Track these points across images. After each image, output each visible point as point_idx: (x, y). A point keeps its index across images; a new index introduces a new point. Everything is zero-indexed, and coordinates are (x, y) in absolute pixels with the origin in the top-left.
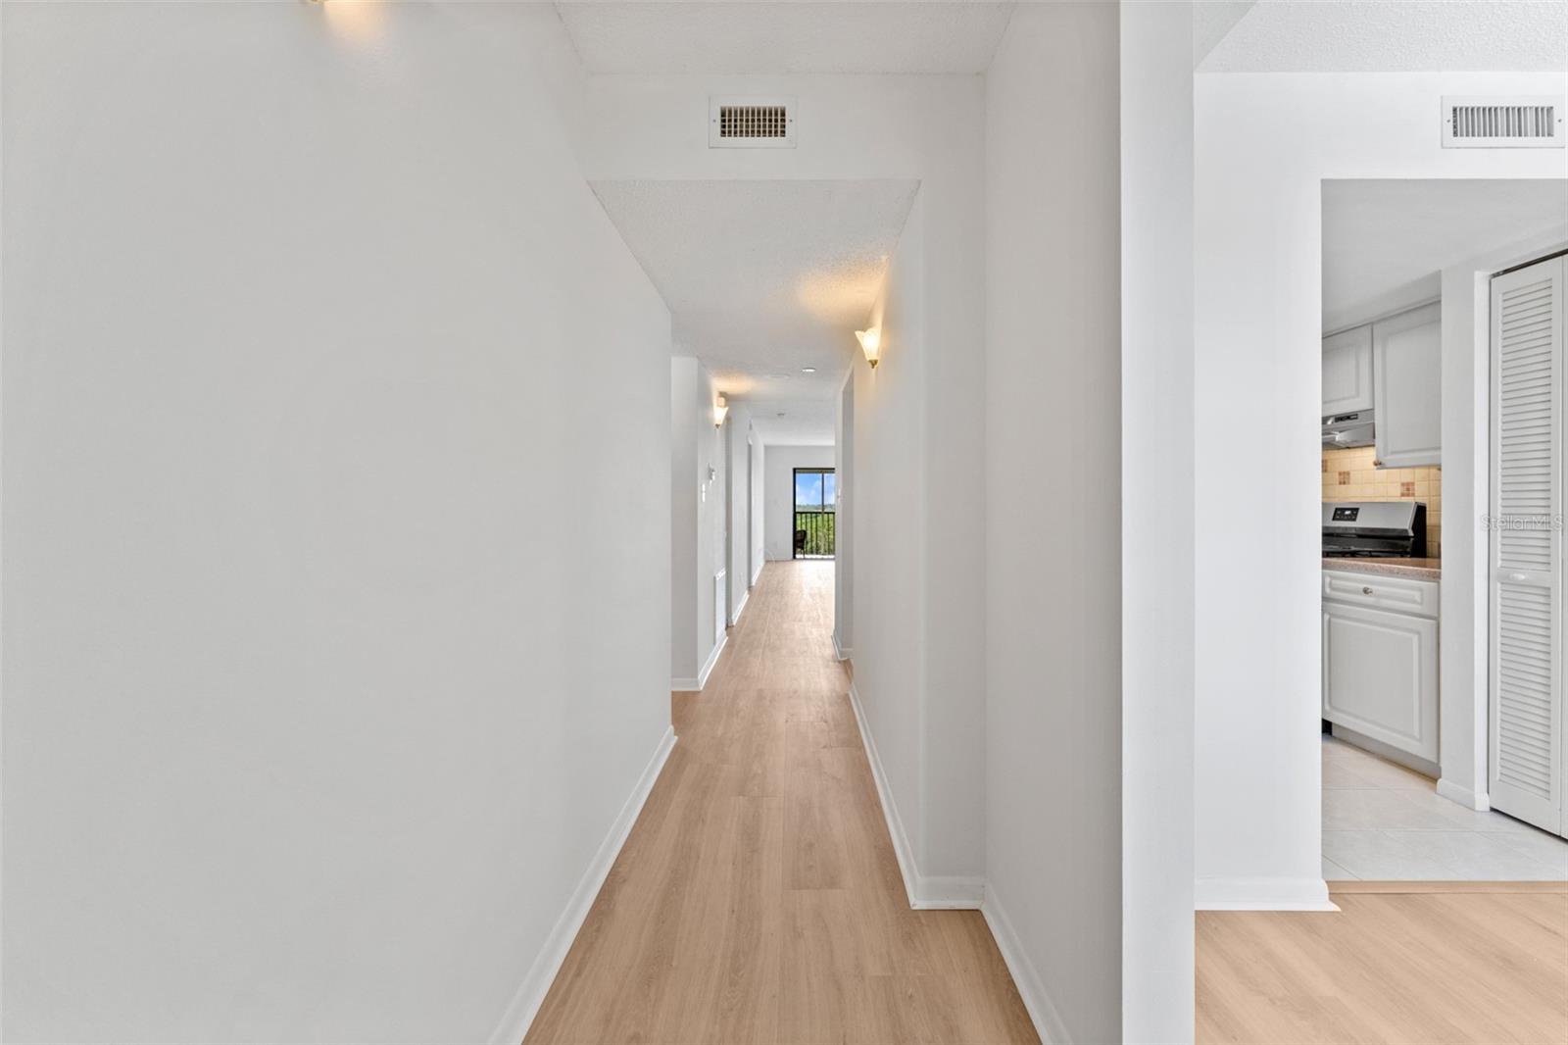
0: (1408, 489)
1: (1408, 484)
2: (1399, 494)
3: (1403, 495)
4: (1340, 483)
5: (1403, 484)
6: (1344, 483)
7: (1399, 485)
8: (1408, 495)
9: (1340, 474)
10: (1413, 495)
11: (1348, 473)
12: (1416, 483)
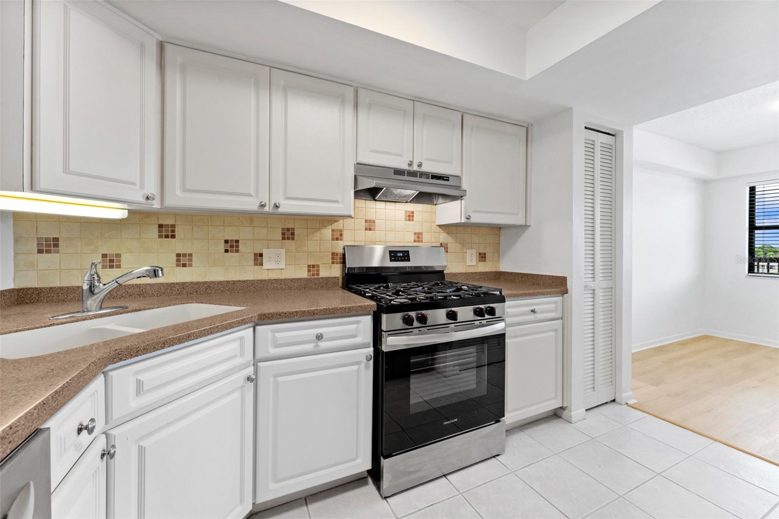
0: (418, 237)
1: (419, 233)
2: (413, 241)
3: (415, 241)
4: (366, 229)
5: (415, 234)
6: (370, 229)
7: (413, 234)
8: (418, 242)
9: (366, 221)
10: (422, 242)
11: (374, 222)
12: (424, 233)
